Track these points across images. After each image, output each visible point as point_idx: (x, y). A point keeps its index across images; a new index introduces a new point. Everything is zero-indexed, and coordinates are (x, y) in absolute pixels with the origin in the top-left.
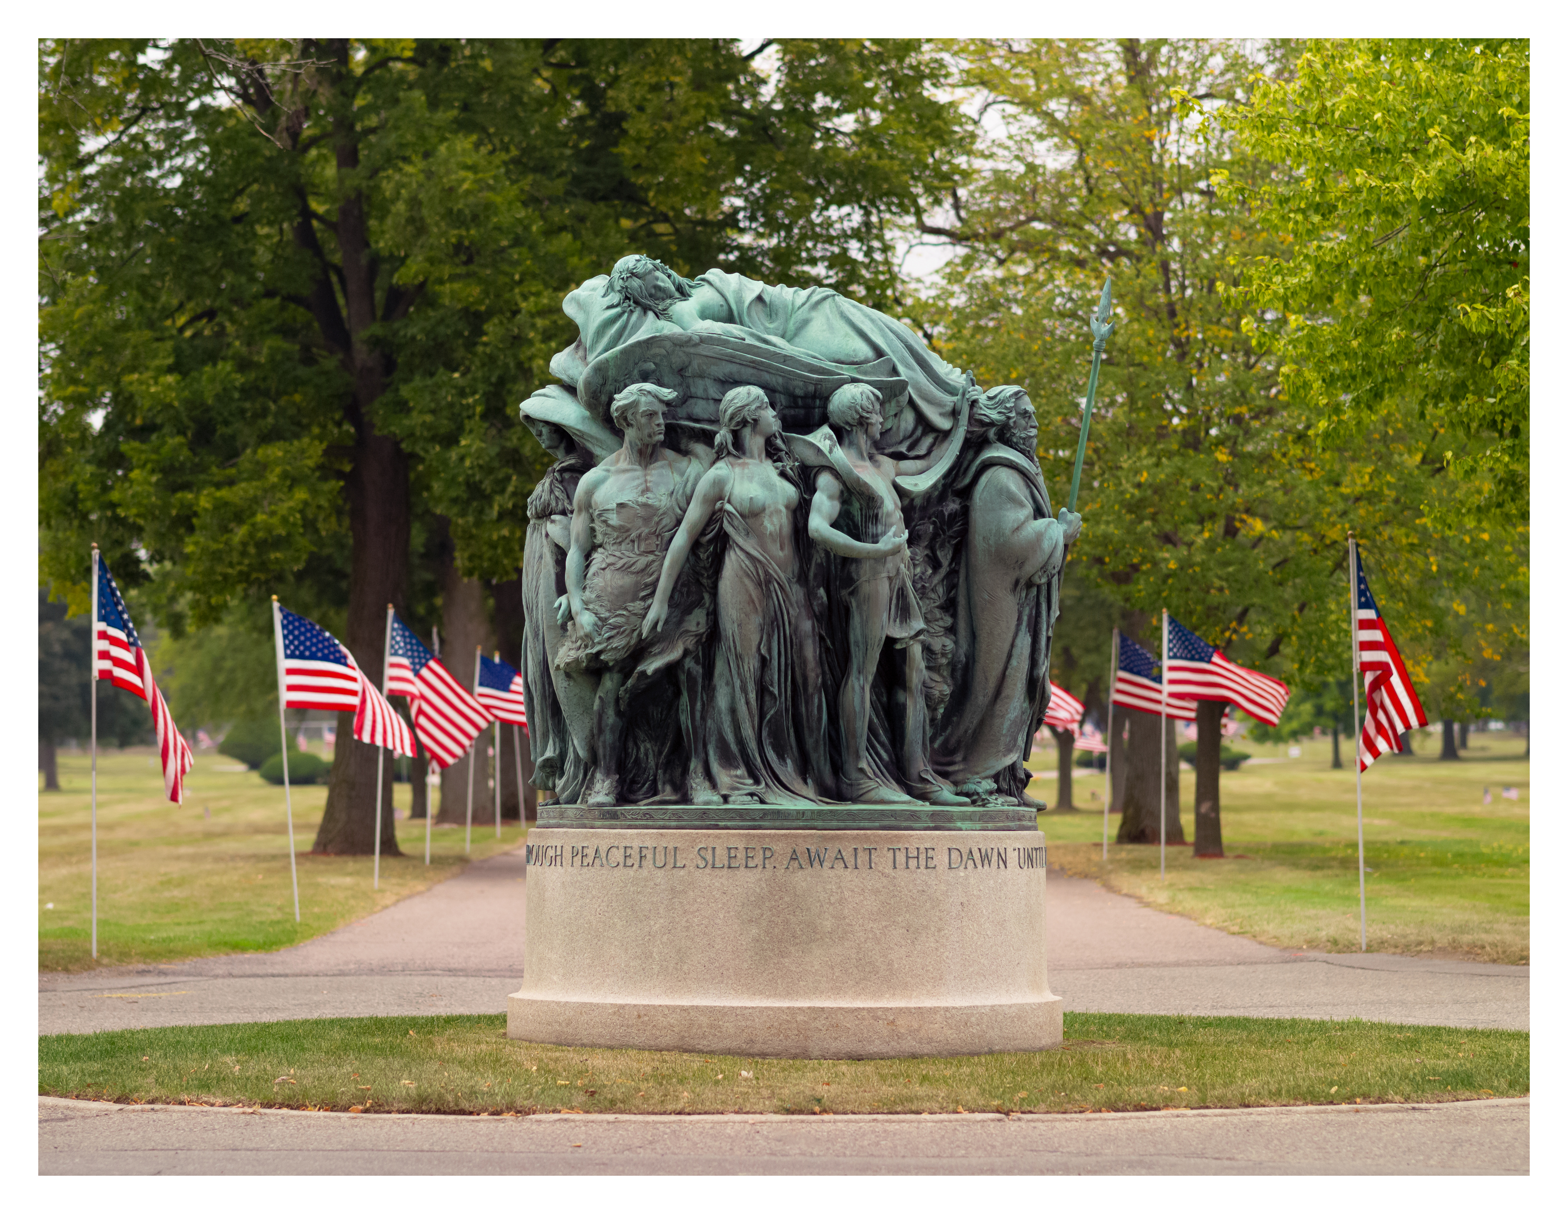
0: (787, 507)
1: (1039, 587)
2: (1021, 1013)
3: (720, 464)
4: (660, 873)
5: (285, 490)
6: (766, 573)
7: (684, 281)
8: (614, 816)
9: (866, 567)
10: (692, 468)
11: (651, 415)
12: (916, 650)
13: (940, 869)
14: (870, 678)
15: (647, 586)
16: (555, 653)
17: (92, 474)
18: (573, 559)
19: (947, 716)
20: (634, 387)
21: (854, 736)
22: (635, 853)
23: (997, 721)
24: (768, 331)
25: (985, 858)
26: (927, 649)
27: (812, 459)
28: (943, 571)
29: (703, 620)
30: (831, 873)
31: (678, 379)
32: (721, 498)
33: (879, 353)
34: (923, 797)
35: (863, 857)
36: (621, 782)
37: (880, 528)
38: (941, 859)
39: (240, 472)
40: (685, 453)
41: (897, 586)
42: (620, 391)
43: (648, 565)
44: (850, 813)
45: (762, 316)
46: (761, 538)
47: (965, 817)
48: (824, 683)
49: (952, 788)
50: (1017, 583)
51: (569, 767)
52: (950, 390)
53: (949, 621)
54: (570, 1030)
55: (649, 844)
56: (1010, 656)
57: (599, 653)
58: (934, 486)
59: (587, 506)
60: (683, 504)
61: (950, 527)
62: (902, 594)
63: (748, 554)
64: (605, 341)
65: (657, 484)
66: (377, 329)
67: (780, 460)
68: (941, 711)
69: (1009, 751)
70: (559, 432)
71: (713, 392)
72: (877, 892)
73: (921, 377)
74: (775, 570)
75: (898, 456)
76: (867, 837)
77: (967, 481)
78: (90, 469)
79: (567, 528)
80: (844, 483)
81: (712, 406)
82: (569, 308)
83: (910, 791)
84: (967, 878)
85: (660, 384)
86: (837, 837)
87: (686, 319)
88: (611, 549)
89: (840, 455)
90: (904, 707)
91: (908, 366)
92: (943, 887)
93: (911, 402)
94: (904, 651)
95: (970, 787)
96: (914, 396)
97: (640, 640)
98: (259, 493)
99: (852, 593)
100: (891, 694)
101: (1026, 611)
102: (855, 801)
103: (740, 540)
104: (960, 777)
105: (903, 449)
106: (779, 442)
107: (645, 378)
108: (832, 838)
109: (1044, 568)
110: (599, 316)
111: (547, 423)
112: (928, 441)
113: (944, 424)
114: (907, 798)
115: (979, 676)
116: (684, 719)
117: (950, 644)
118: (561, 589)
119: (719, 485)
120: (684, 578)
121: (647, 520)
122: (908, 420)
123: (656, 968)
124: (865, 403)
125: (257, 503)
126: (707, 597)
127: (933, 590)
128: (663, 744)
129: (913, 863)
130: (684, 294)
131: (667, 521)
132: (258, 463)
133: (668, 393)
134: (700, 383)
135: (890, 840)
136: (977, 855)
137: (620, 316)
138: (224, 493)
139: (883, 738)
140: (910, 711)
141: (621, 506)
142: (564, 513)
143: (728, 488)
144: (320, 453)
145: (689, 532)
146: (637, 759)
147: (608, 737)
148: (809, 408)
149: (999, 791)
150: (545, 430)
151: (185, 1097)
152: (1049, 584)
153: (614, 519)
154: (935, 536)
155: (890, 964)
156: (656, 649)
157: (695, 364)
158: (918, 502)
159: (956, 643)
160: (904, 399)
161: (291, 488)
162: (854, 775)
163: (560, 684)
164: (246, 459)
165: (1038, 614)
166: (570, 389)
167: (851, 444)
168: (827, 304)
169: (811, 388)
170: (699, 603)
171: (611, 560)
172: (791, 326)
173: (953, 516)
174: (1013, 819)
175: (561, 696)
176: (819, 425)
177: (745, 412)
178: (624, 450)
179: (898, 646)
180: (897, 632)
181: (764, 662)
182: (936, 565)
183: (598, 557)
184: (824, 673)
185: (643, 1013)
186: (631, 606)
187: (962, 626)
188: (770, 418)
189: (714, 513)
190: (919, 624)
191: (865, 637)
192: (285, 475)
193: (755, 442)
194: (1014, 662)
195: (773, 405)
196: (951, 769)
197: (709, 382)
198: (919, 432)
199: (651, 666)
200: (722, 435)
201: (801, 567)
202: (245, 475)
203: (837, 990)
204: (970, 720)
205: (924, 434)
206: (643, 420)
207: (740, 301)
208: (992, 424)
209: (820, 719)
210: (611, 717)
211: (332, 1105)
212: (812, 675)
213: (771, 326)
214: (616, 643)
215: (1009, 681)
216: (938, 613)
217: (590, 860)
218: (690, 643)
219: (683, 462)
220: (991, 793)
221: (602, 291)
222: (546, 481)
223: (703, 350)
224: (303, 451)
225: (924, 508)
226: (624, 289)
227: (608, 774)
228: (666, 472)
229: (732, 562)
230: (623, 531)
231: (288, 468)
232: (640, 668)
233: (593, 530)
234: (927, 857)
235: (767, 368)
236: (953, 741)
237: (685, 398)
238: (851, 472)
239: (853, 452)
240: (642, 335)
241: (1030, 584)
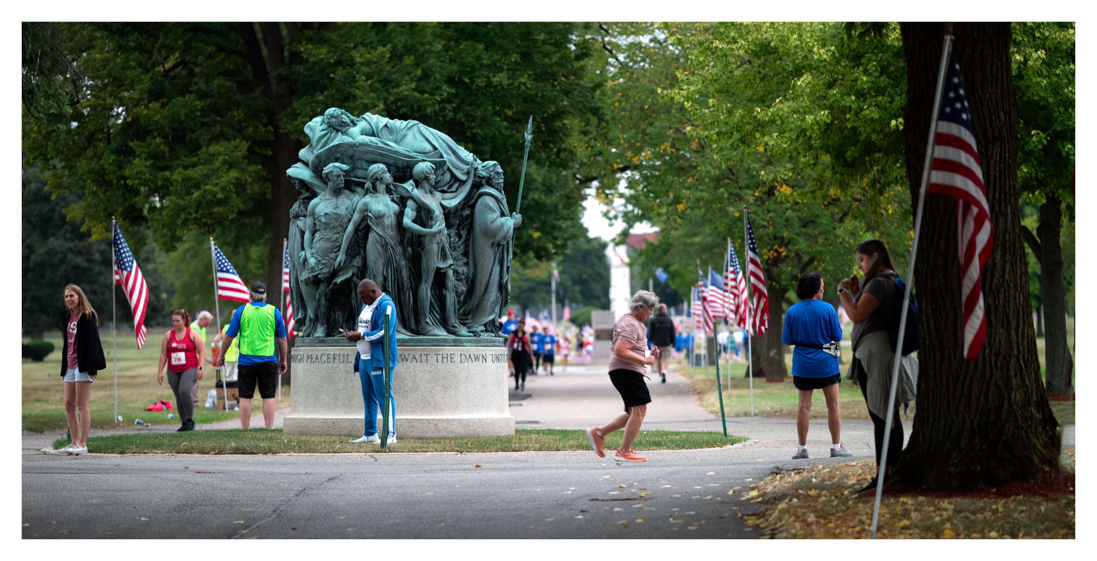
0: (394, 214)
1: (503, 246)
2: (492, 422)
3: (367, 196)
4: (342, 365)
5: (225, 170)
6: (386, 241)
7: (354, 118)
8: (323, 342)
9: (428, 238)
10: (356, 198)
11: (338, 176)
12: (450, 272)
13: (457, 362)
14: (430, 284)
15: (337, 247)
16: (301, 275)
17: (113, 160)
18: (307, 235)
19: (465, 300)
20: (331, 165)
21: (424, 308)
22: (331, 357)
23: (485, 302)
24: (389, 140)
25: (477, 358)
26: (455, 272)
27: (405, 194)
28: (463, 239)
29: (360, 261)
30: (411, 364)
31: (350, 161)
32: (367, 210)
33: (435, 148)
34: (454, 333)
35: (424, 358)
36: (328, 328)
37: (433, 222)
38: (457, 358)
39: (199, 159)
40: (353, 192)
41: (441, 246)
42: (325, 166)
43: (337, 238)
44: (418, 340)
45: (387, 133)
46: (383, 227)
47: (468, 341)
48: (411, 286)
49: (467, 330)
50: (493, 244)
51: (307, 322)
52: (466, 163)
53: (465, 260)
54: (306, 429)
55: (337, 353)
56: (491, 275)
57: (318, 275)
58: (459, 203)
59: (313, 214)
60: (352, 213)
61: (466, 221)
62: (443, 249)
63: (378, 234)
64: (320, 145)
65: (341, 205)
66: (282, 71)
67: (392, 194)
68: (463, 297)
69: (491, 314)
70: (302, 182)
71: (365, 166)
72: (430, 372)
73: (453, 158)
74: (389, 240)
75: (444, 192)
76: (426, 350)
77: (473, 201)
78: (113, 157)
79: (305, 223)
80: (418, 204)
81: (364, 172)
82: (307, 130)
83: (449, 332)
84: (468, 366)
85: (343, 163)
86: (413, 350)
87: (355, 135)
88: (323, 232)
89: (416, 192)
90: (446, 296)
91: (447, 154)
92: (458, 370)
93: (449, 169)
94: (445, 274)
95: (474, 329)
96: (450, 167)
97: (334, 269)
98: (210, 172)
99: (422, 249)
100: (440, 291)
101: (498, 256)
102: (424, 335)
103: (375, 228)
104: (470, 325)
105: (446, 188)
106: (392, 187)
107: (337, 160)
108: (411, 350)
109: (505, 238)
110: (319, 134)
111: (297, 179)
112: (456, 185)
113: (464, 178)
114: (445, 333)
115: (478, 283)
116: (353, 301)
117: (465, 270)
118: (303, 249)
119: (366, 205)
120: (352, 244)
121: (336, 220)
122: (448, 176)
123: (340, 403)
124: (427, 170)
125: (208, 178)
126: (362, 251)
127: (459, 247)
128: (345, 312)
129: (445, 360)
130: (354, 124)
131: (345, 220)
132: (210, 154)
133: (345, 167)
134: (359, 162)
135: (435, 350)
136: (473, 357)
137: (327, 134)
138: (190, 172)
139: (437, 309)
140: (448, 298)
141: (326, 214)
142: (304, 216)
143: (369, 206)
144: (246, 148)
145: (354, 225)
146: (335, 318)
147: (322, 309)
148: (405, 172)
149: (486, 331)
150: (297, 182)
151: (146, 451)
152: (508, 244)
153: (323, 220)
154: (460, 224)
155: (436, 401)
156: (341, 273)
157: (357, 154)
158: (452, 211)
159: (468, 269)
160: (446, 168)
161: (228, 169)
162: (424, 324)
163: (303, 287)
164: (202, 153)
165: (503, 257)
166: (306, 164)
167: (422, 187)
168: (415, 128)
169: (405, 164)
170: (359, 254)
171: (322, 236)
172: (399, 137)
173: (467, 216)
174: (490, 342)
175: (303, 292)
176: (409, 179)
177: (377, 175)
178: (328, 190)
179: (442, 271)
180: (442, 265)
181: (385, 278)
182: (460, 237)
183: (317, 235)
184: (411, 282)
185: (335, 422)
186: (330, 255)
187: (471, 262)
188: (388, 177)
189: (364, 217)
190: (450, 262)
191: (427, 267)
192: (225, 162)
193: (381, 187)
194: (492, 277)
195: (389, 171)
196: (466, 322)
197: (363, 162)
198: (452, 181)
199: (339, 280)
200: (368, 184)
201: (401, 239)
202: (202, 161)
203: (413, 412)
204: (474, 301)
205: (455, 182)
206: (335, 178)
207: (377, 127)
208: (484, 177)
209: (409, 301)
210: (323, 301)
211: (203, 452)
212: (406, 283)
213: (390, 137)
214: (324, 271)
215: (490, 285)
216: (461, 257)
217: (314, 360)
218: (355, 270)
219: (352, 196)
220: (482, 331)
221: (319, 123)
222: (297, 203)
223: (361, 149)
224: (236, 148)
225: (455, 213)
226: (328, 123)
227: (322, 325)
228: (345, 200)
229: (372, 237)
230: (327, 224)
231: (227, 158)
232: (334, 281)
233: (315, 224)
234: (451, 358)
235: (387, 156)
236: (467, 310)
237: (353, 169)
238: (420, 199)
239: (423, 191)
240: (335, 142)
241: (499, 245)
